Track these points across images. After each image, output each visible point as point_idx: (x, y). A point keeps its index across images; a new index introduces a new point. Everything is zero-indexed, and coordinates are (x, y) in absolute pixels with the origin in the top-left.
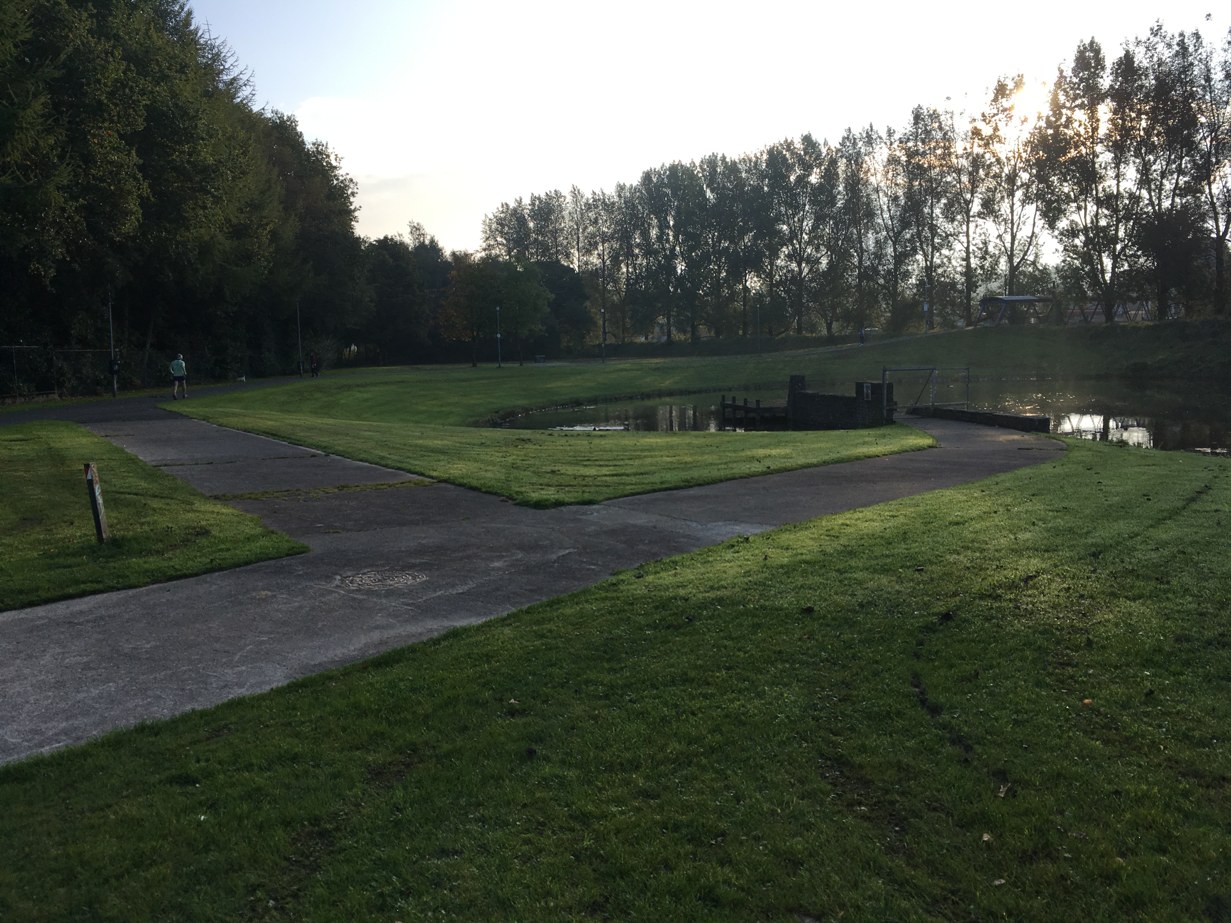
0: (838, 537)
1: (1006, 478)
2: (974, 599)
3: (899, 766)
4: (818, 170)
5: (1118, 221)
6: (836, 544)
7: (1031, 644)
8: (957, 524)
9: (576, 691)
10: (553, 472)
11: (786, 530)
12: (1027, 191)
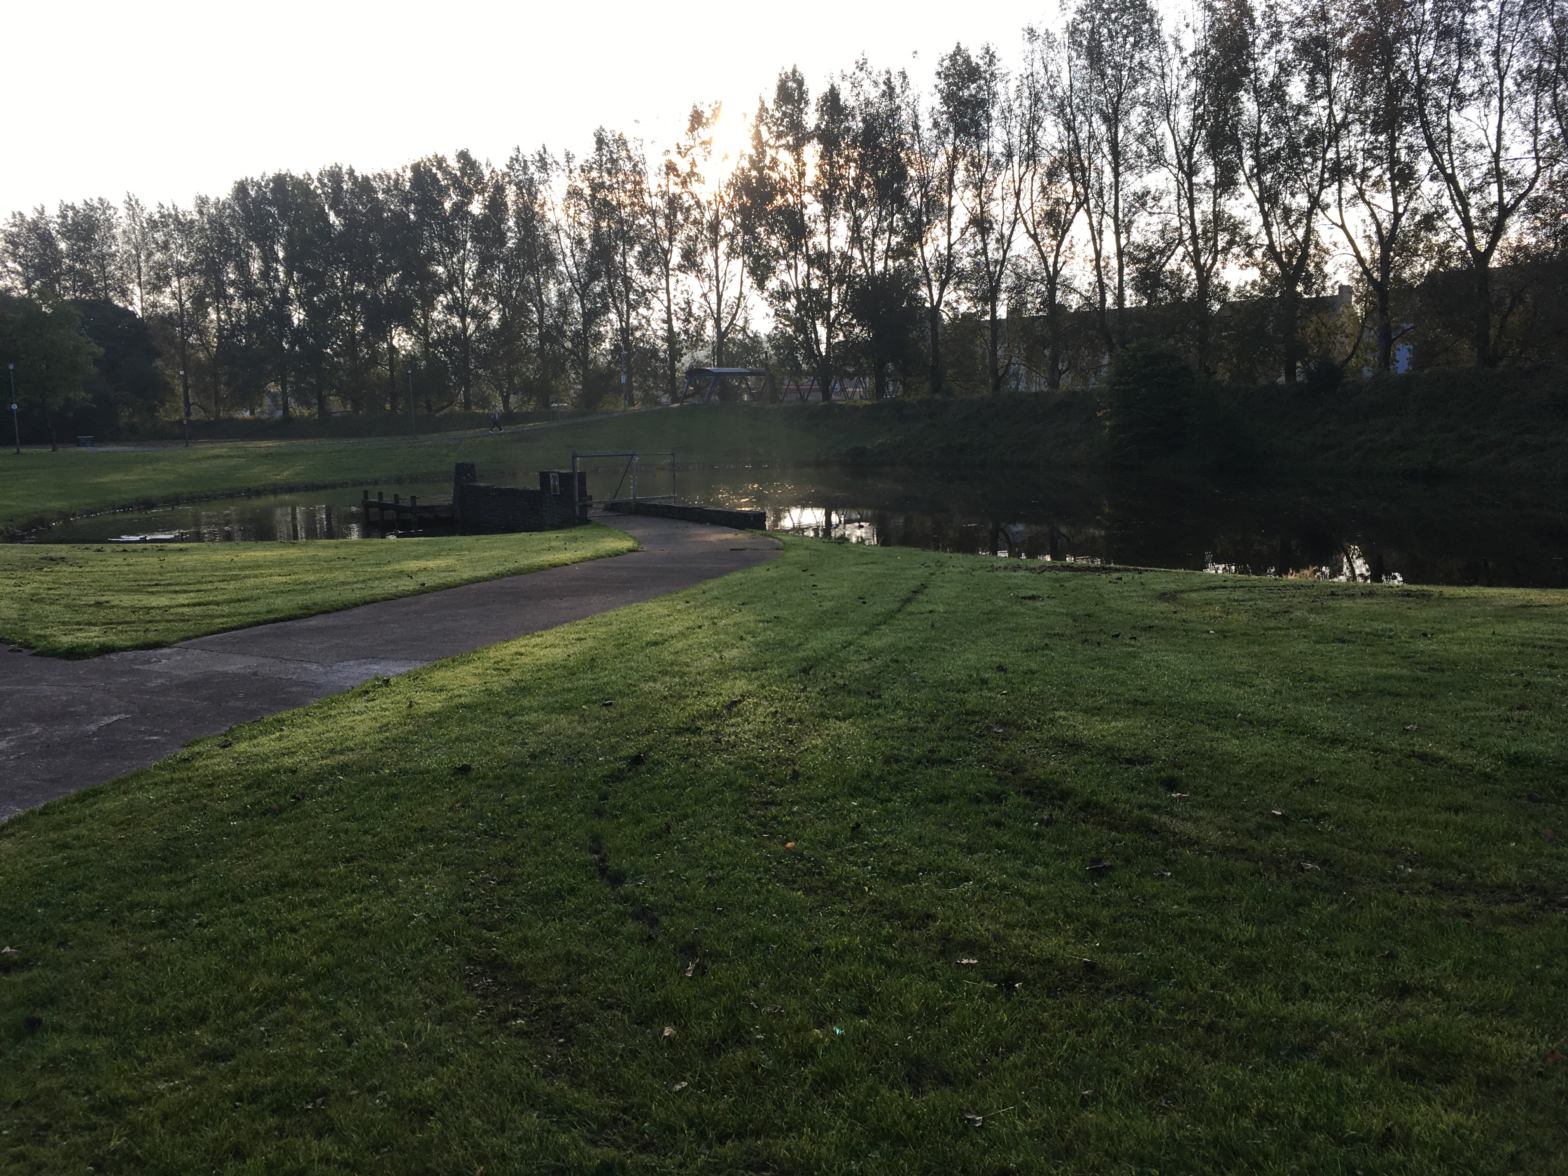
0: (509, 670)
1: (713, 585)
2: (670, 734)
3: (568, 958)
4: (481, 198)
5: (831, 284)
6: (506, 681)
7: (731, 783)
8: (656, 644)
9: (114, 922)
10: (98, 604)
11: (442, 666)
12: (732, 242)
